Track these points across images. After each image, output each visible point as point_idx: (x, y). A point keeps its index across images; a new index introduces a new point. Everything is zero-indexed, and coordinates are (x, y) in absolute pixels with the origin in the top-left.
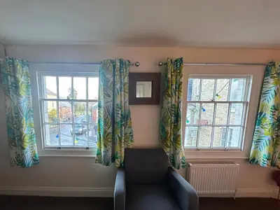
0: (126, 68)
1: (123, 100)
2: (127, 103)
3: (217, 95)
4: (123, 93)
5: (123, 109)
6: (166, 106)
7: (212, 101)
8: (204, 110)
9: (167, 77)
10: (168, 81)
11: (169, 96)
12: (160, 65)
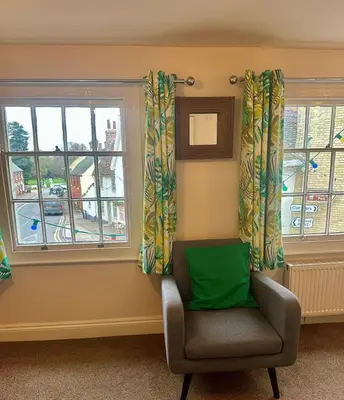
0: (169, 89)
1: (164, 151)
2: (173, 157)
3: (339, 136)
4: (163, 136)
5: (165, 168)
6: (245, 160)
7: (328, 148)
8: (315, 166)
9: (245, 105)
10: (248, 113)
11: (250, 140)
12: (232, 83)
